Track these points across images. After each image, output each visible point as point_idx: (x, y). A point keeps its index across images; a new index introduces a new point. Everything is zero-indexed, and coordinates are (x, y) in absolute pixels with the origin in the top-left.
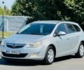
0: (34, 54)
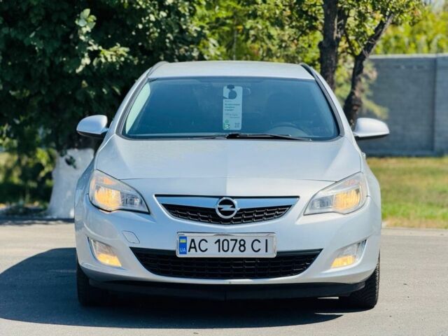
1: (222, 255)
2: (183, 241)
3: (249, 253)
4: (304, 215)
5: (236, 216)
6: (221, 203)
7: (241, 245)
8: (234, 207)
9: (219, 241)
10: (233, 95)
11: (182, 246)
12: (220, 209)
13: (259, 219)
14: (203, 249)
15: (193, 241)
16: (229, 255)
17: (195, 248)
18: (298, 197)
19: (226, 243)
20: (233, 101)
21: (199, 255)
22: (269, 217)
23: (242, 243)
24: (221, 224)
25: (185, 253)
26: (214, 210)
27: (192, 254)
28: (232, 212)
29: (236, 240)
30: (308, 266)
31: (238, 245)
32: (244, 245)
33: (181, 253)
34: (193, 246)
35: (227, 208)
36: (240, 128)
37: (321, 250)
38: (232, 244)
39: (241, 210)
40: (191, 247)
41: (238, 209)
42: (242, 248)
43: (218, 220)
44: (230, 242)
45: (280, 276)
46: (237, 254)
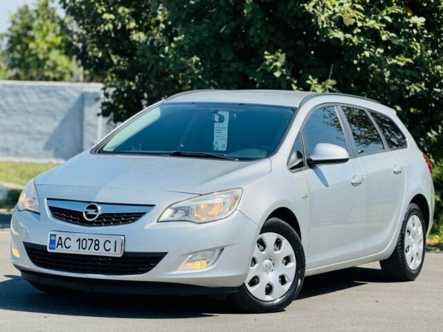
0: (195, 255)
1: (82, 252)
2: (53, 238)
3: (101, 252)
4: (157, 222)
5: (97, 219)
6: (88, 208)
7: (96, 245)
8: (97, 211)
9: (79, 240)
10: (221, 120)
11: (52, 242)
12: (86, 212)
13: (116, 223)
14: (68, 246)
15: (60, 238)
16: (86, 252)
17: (61, 244)
18: (154, 205)
19: (84, 241)
20: (221, 125)
21: (64, 251)
22: (125, 222)
23: (97, 242)
24: (85, 225)
25: (54, 249)
26: (81, 213)
27: (59, 250)
28: (95, 216)
29: (92, 240)
30: (153, 267)
31: (93, 244)
32: (98, 245)
33: (50, 248)
34: (60, 243)
35: (91, 212)
36: (225, 149)
37: (166, 253)
38: (89, 242)
39: (102, 215)
40: (58, 244)
41: (100, 213)
42: (97, 247)
43: (83, 222)
44: (88, 241)
45: (128, 274)
46: (92, 252)
